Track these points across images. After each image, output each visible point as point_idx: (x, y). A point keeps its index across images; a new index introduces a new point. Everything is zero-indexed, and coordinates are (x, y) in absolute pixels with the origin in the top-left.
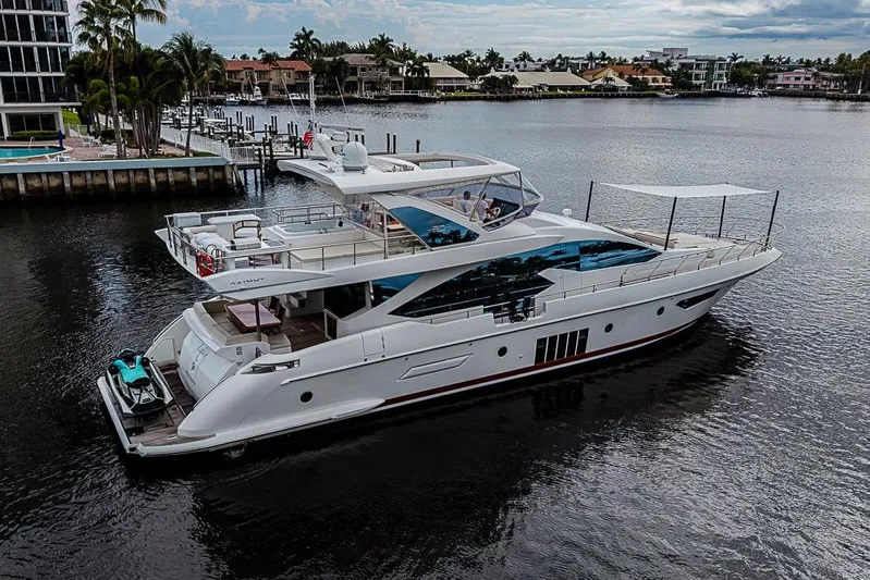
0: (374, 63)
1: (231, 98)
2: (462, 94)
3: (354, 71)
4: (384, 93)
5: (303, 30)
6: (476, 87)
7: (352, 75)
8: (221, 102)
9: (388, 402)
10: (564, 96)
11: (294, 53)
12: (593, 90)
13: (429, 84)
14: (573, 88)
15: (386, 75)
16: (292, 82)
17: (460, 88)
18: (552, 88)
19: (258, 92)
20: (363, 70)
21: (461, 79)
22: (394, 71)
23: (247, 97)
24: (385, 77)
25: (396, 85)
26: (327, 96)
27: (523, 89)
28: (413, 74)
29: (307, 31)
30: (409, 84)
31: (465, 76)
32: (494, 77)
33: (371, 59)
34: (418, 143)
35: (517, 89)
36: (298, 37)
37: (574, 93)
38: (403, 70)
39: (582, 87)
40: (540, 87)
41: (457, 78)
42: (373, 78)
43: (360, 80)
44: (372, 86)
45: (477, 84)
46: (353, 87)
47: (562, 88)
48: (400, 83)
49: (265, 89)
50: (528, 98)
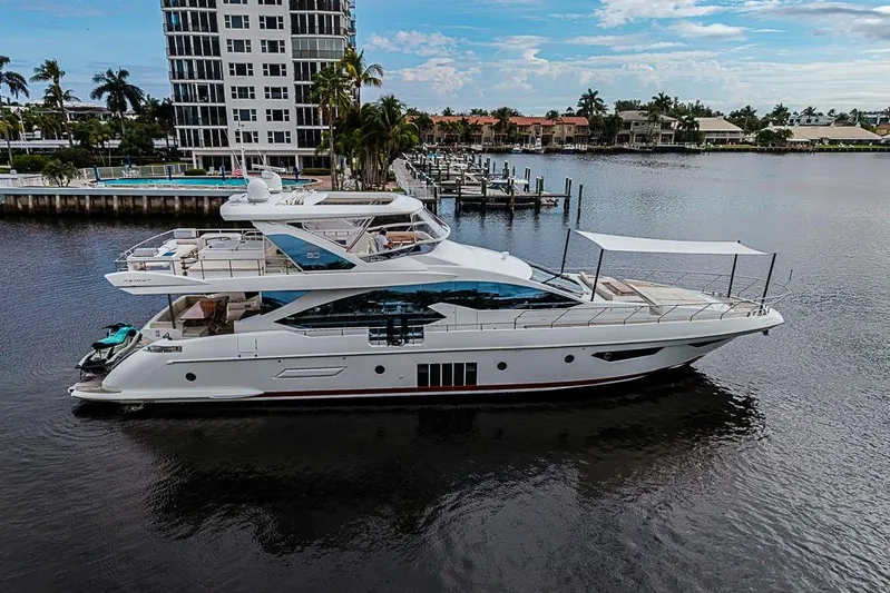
0: (646, 118)
1: (517, 147)
2: (735, 146)
3: (628, 125)
4: (651, 145)
5: (590, 90)
6: (751, 140)
7: (626, 128)
8: (509, 151)
9: (266, 395)
10: (844, 150)
11: (580, 111)
12: (883, 145)
13: (697, 137)
14: (860, 142)
15: (657, 128)
16: (571, 134)
17: (732, 141)
18: (833, 142)
19: (539, 143)
20: (636, 124)
21: (735, 132)
22: (666, 125)
23: (530, 147)
24: (655, 131)
25: (665, 138)
26: (599, 146)
27: (798, 143)
28: (684, 128)
29: (593, 91)
30: (679, 137)
31: (740, 129)
32: (769, 131)
33: (645, 115)
34: (581, 187)
35: (792, 142)
36: (585, 97)
37: (859, 146)
38: (674, 125)
39: (870, 141)
40: (821, 141)
41: (730, 132)
42: (645, 131)
43: (632, 133)
44: (643, 138)
45: (751, 137)
46: (626, 138)
47: (845, 142)
48: (671, 136)
49: (546, 141)
50: (801, 151)
